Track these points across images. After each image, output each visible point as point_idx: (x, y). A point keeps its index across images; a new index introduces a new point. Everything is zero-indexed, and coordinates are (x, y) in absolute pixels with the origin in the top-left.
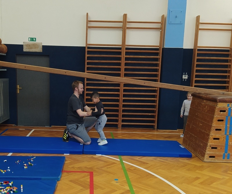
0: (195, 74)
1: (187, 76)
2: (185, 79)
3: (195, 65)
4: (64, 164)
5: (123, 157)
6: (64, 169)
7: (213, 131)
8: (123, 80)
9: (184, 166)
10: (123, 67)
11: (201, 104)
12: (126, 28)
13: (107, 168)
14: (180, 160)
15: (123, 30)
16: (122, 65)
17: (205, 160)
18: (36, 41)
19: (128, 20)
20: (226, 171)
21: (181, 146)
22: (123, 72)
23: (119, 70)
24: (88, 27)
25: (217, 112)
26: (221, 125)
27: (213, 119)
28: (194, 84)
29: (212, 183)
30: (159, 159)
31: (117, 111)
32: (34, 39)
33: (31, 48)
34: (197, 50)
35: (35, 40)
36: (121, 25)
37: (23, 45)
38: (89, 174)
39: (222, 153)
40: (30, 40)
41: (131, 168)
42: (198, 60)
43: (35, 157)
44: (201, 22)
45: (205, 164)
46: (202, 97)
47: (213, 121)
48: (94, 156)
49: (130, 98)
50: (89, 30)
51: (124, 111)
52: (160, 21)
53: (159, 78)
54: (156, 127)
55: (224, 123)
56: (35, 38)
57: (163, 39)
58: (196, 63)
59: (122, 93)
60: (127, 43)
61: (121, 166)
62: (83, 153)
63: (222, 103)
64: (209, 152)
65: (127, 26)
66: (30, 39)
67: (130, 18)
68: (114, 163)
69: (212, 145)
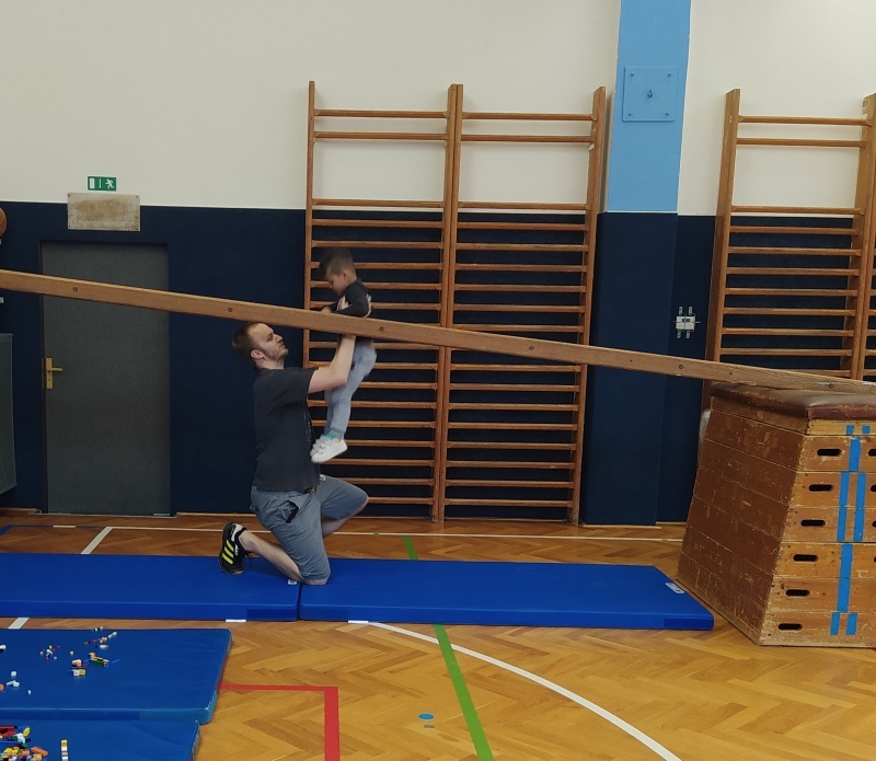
0: (723, 310)
1: (693, 319)
2: (684, 332)
3: (724, 279)
4: (227, 658)
5: (451, 630)
6: (224, 677)
7: (791, 529)
8: (449, 335)
9: (683, 664)
10: (448, 286)
11: (748, 426)
12: (459, 137)
13: (391, 672)
14: (669, 639)
15: (448, 148)
16: (445, 278)
17: (764, 639)
18: (115, 189)
19: (466, 109)
20: (841, 682)
21: (673, 587)
22: (448, 306)
23: (435, 296)
24: (315, 137)
25: (807, 455)
26: (825, 506)
27: (793, 482)
28: (719, 351)
29: (790, 725)
30: (587, 635)
31: (428, 453)
32: (109, 182)
33: (99, 217)
34: (728, 221)
35: (114, 184)
36: (439, 126)
37: (65, 206)
38: (321, 695)
39: (828, 613)
40: (92, 186)
41: (481, 673)
42: (734, 260)
43: (115, 633)
44: (742, 112)
45: (761, 655)
46: (750, 398)
47: (793, 489)
48: (342, 628)
49: (475, 405)
50: (317, 146)
51: (453, 454)
52: (588, 111)
53: (585, 328)
54: (576, 515)
55: (834, 496)
56: (114, 180)
57: (599, 179)
58: (726, 270)
59: (444, 386)
60: (462, 197)
61: (443, 663)
62: (296, 615)
63: (827, 422)
64: (777, 607)
65: (465, 131)
66: (92, 181)
67: (473, 101)
68: (417, 653)
69: (790, 581)
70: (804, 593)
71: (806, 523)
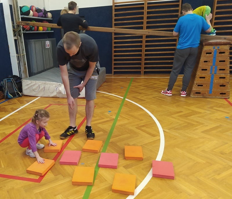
7: (199, 71)
16: (144, 18)
17: (192, 96)
25: (203, 54)
30: (158, 97)
51: (146, 59)
59: (144, 44)
63: (208, 46)
64: (195, 89)
69: (198, 83)
70: (202, 86)
71: (202, 70)
